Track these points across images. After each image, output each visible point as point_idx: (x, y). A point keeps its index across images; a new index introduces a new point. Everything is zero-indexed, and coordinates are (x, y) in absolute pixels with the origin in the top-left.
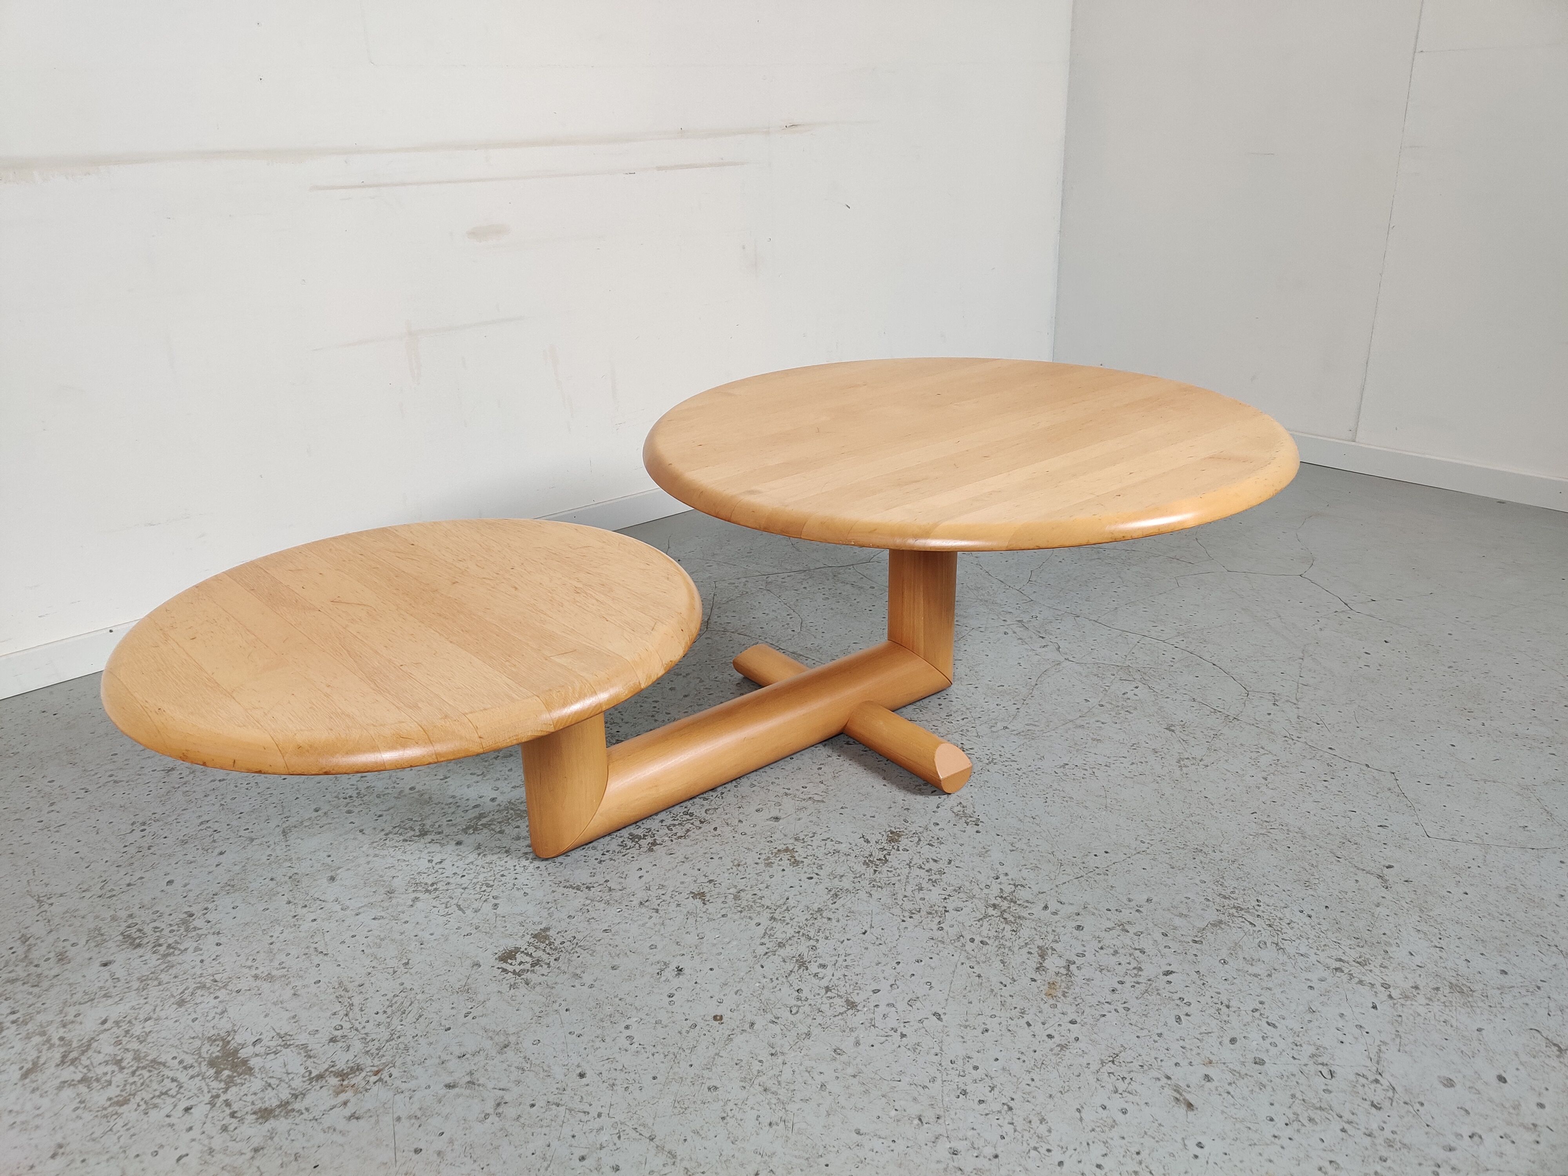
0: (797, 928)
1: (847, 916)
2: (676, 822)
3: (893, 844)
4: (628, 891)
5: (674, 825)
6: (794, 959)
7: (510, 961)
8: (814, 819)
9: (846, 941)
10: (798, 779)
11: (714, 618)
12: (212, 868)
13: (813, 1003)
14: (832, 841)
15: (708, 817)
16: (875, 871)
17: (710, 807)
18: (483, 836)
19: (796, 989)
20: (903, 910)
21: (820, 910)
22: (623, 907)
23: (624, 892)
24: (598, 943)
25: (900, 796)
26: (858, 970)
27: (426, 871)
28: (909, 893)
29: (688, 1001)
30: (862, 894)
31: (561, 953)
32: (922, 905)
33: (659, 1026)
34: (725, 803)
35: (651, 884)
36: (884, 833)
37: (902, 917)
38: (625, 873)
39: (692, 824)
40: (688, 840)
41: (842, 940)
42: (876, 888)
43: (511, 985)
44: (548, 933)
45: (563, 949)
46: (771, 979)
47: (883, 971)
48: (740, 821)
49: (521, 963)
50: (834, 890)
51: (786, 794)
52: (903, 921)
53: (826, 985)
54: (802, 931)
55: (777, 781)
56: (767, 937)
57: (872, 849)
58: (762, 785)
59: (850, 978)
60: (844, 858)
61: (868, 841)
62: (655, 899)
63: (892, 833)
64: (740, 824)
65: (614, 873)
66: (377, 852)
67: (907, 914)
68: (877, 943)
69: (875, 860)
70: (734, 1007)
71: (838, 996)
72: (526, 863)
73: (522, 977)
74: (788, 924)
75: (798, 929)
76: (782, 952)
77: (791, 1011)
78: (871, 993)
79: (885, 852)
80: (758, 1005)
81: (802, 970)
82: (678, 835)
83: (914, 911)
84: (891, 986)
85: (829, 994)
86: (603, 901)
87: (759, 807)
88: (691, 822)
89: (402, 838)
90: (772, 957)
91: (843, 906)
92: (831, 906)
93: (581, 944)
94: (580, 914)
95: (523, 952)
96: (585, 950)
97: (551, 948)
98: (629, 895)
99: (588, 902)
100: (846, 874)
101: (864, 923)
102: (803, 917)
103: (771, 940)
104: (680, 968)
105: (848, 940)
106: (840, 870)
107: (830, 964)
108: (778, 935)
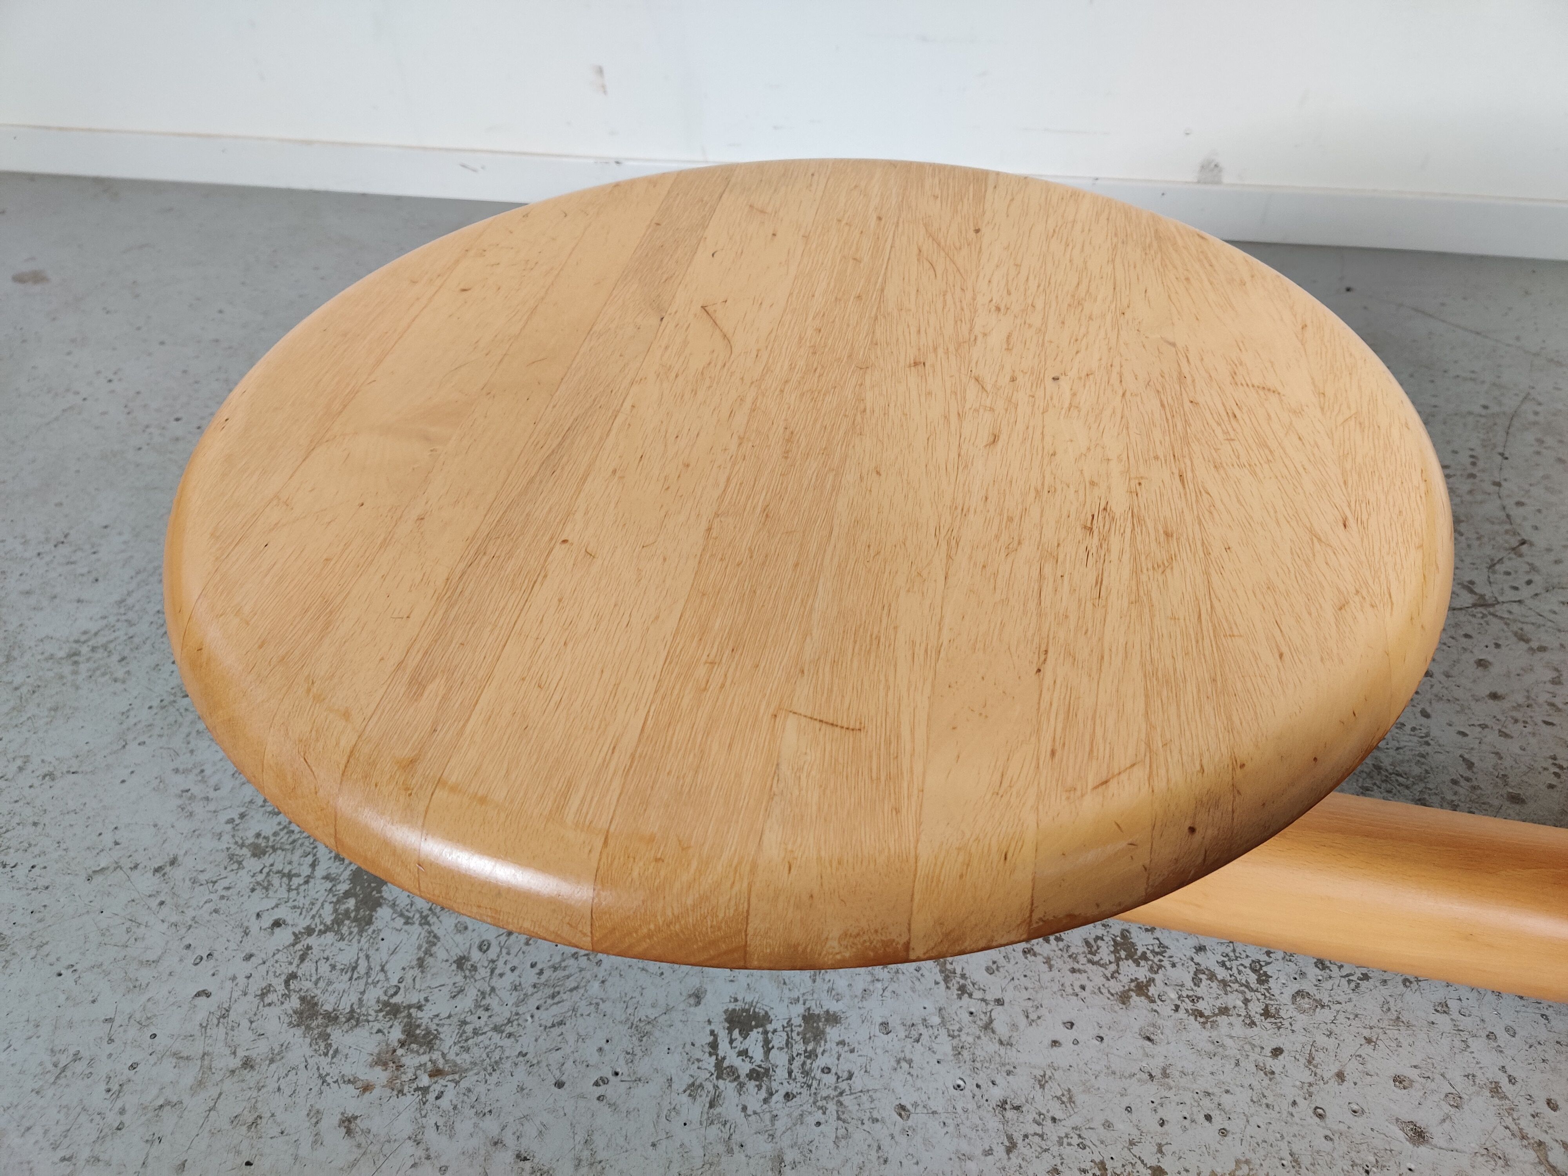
2: (1221, 973)
4: (1011, 1055)
5: (1212, 976)
7: (736, 1034)
10: (1554, 1070)
15: (1288, 1011)
17: (1312, 991)
22: (970, 1086)
23: (1002, 1051)
24: (868, 1125)
31: (804, 1091)
34: (1349, 1007)
35: (1057, 1075)
38: (1043, 1011)
39: (1246, 1001)
40: (1206, 1033)
43: (693, 1084)
44: (828, 1029)
45: (815, 1083)
48: (1340, 1076)
49: (744, 1053)
51: (1496, 1090)
55: (1503, 1037)
58: (1465, 1023)
62: (1030, 1117)
64: (1333, 1083)
65: (1026, 995)
73: (720, 1083)
82: (1201, 1005)
86: (955, 1042)
87: (1413, 1074)
88: (1249, 995)
93: (846, 1100)
94: (902, 1034)
95: (766, 1033)
96: (839, 1118)
97: (804, 1064)
98: (1004, 1065)
99: (936, 1020)
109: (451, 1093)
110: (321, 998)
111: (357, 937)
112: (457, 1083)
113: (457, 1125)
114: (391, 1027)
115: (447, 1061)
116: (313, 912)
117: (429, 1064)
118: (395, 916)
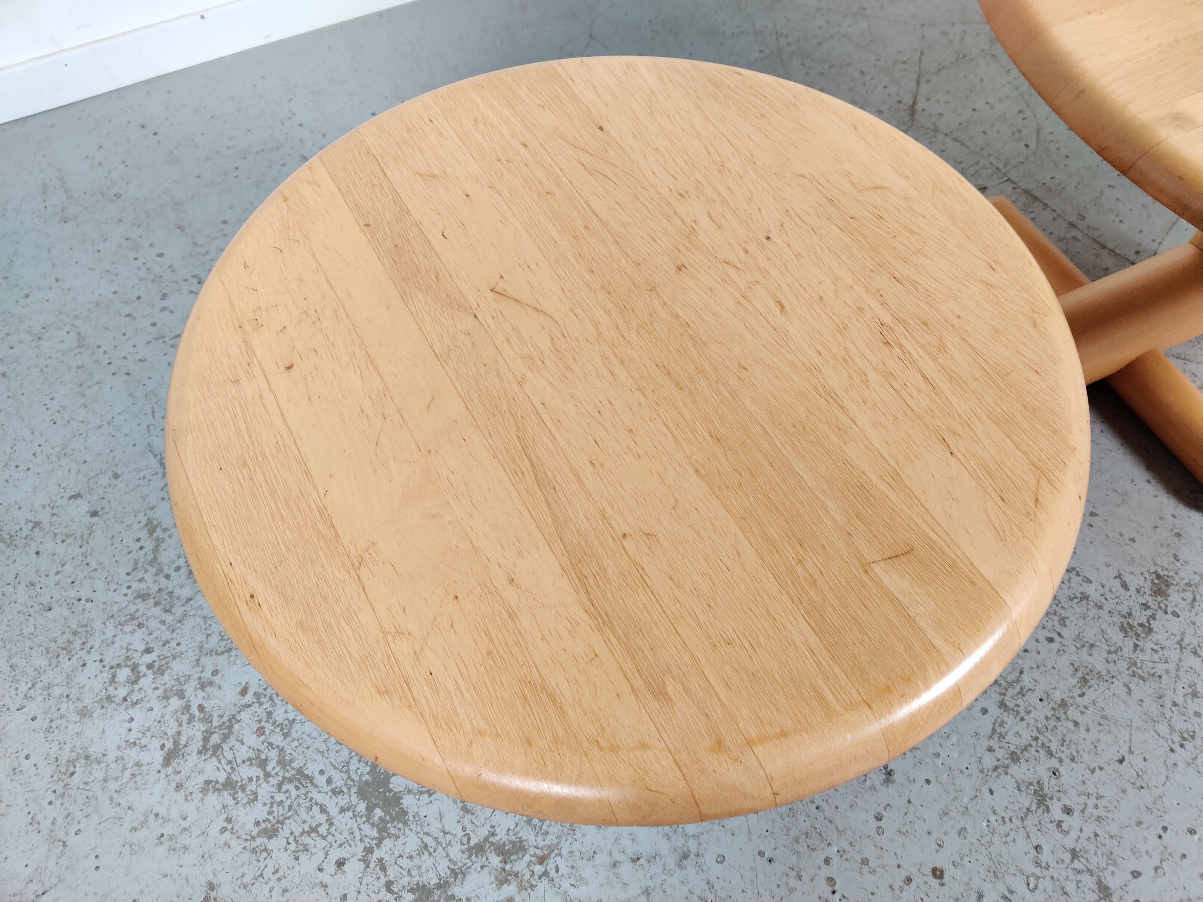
0: (1035, 730)
1: (1100, 724)
3: (1159, 599)
6: (1032, 788)
9: (1097, 770)
11: (921, 103)
13: (1056, 876)
14: (1078, 575)
16: (1136, 646)
19: (1035, 844)
20: (1172, 730)
21: (1063, 704)
26: (1113, 829)
28: (1180, 700)
29: (900, 832)
30: (1118, 687)
32: (1196, 726)
33: (865, 869)
36: (1147, 575)
37: (1170, 742)
41: (1092, 768)
42: (1136, 679)
46: (1003, 818)
47: (1145, 839)
50: (1082, 669)
52: (1172, 750)
53: (1072, 847)
54: (1041, 737)
56: (996, 737)
57: (1131, 603)
59: (1103, 841)
60: (1094, 612)
61: (1125, 586)
63: (1158, 577)
67: (1177, 738)
68: (1138, 784)
69: (1135, 624)
70: (957, 859)
71: (1089, 870)
74: (1022, 719)
75: (1035, 734)
76: (1014, 769)
77: (1028, 884)
78: (1130, 877)
79: (1149, 613)
80: (987, 862)
81: (1041, 810)
83: (1185, 735)
84: (1156, 869)
85: (1077, 864)
90: (1003, 777)
91: (1094, 703)
92: (1079, 700)
100: (1098, 643)
101: (1121, 744)
102: (1041, 712)
103: (1002, 744)
104: (889, 769)
105: (1101, 769)
106: (1090, 635)
107: (1077, 809)
108: (1010, 737)
109: (562, 863)
110: (424, 880)
111: (406, 829)
112: (560, 854)
113: (583, 875)
114: (487, 859)
115: (541, 849)
116: (358, 838)
117: (533, 859)
118: (417, 797)
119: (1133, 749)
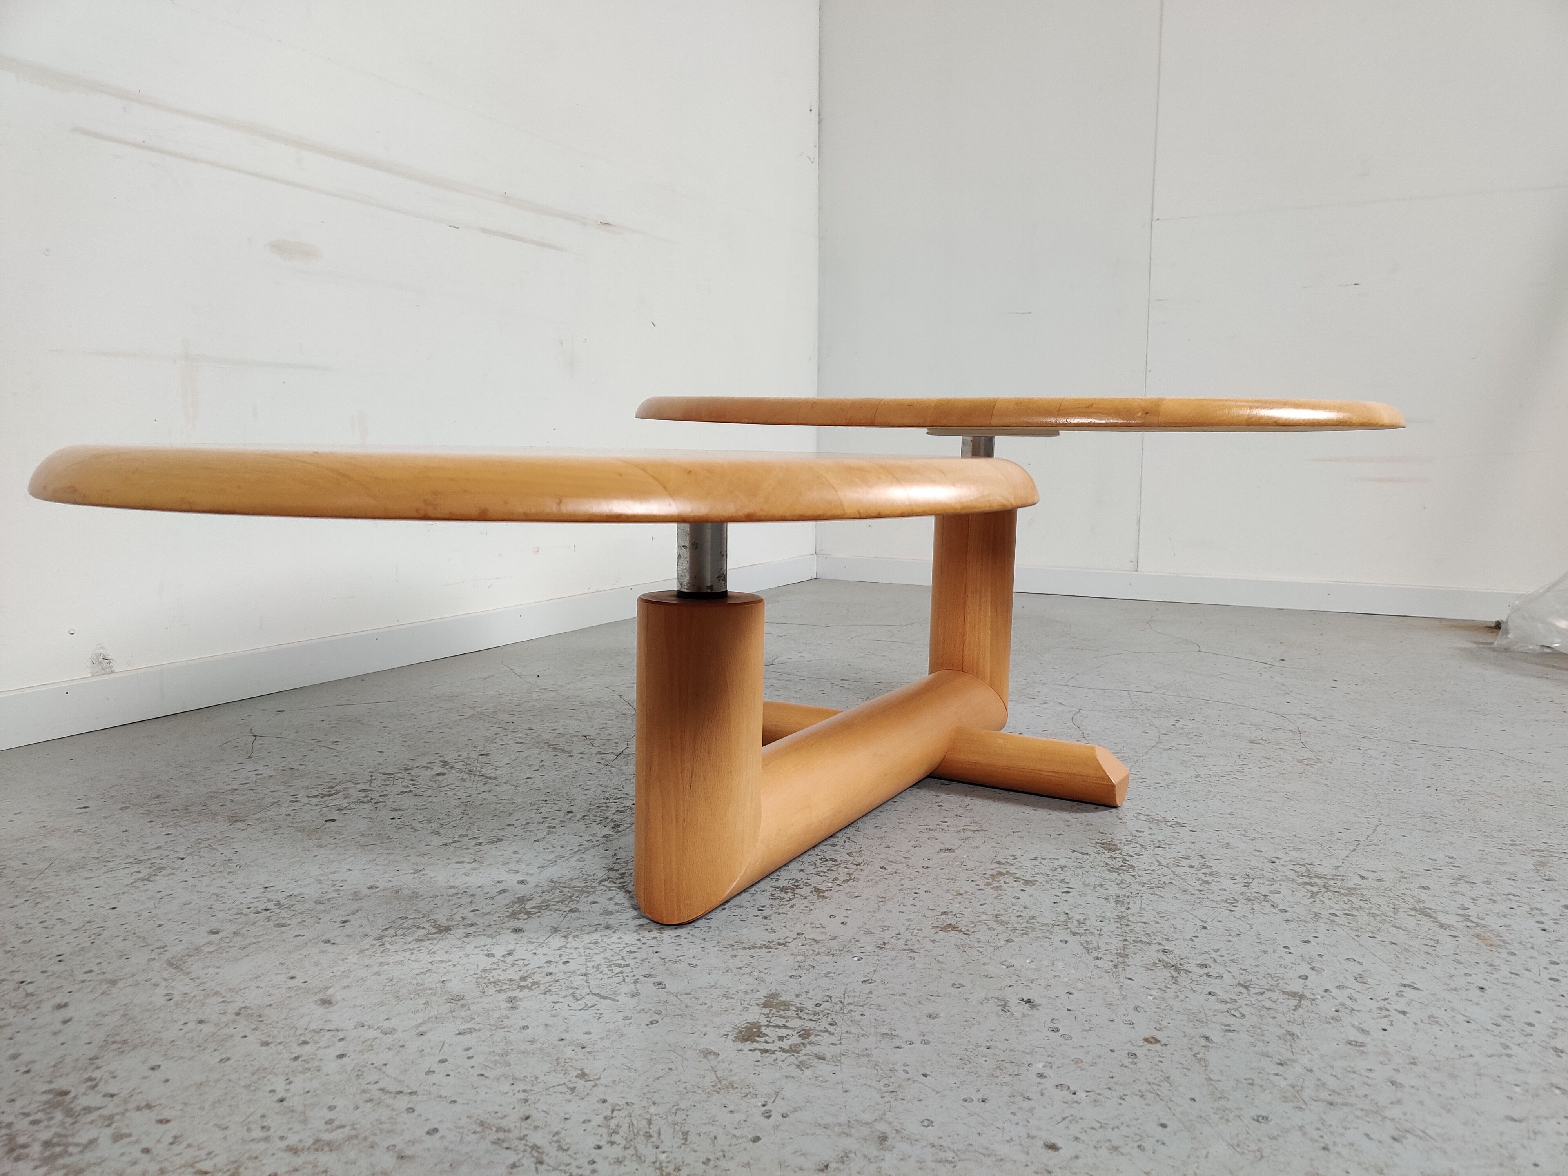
0: (1118, 937)
1: (1162, 917)
2: (823, 869)
3: (1117, 852)
4: (844, 938)
5: (824, 872)
6: (1158, 965)
7: (760, 1039)
8: (994, 844)
9: (1194, 938)
12: (58, 1026)
13: (1248, 1003)
15: (859, 860)
16: (1133, 875)
17: (850, 851)
18: (548, 918)
19: (1206, 993)
20: (1216, 902)
21: (1121, 917)
22: (860, 955)
23: (839, 940)
24: (873, 996)
25: (1066, 816)
26: (1250, 962)
27: (495, 966)
28: (1200, 888)
29: (1086, 1030)
30: (1146, 896)
31: (830, 1017)
33: (1084, 1065)
34: (864, 846)
35: (866, 927)
36: (1093, 845)
37: (1224, 908)
38: (816, 923)
39: (846, 867)
40: (861, 882)
41: (1188, 939)
42: (1155, 889)
43: (798, 1065)
44: (781, 999)
45: (827, 1012)
46: (1160, 989)
47: (1282, 958)
48: (905, 858)
49: (781, 1038)
50: (1110, 897)
51: (931, 830)
52: (1232, 911)
53: (1236, 983)
54: (1128, 938)
55: (903, 821)
56: (1093, 951)
57: (1099, 859)
58: (890, 826)
59: (1254, 971)
60: (1079, 870)
61: (1086, 854)
62: (893, 941)
63: (1101, 844)
64: (909, 860)
65: (800, 925)
66: (382, 960)
67: (1227, 905)
68: (1234, 934)
69: (1117, 867)
70: (1156, 1026)
71: (1267, 990)
72: (655, 934)
73: (803, 1052)
74: (1100, 935)
75: (1121, 938)
76: (1131, 961)
77: (1235, 1016)
78: (1301, 980)
79: (1119, 859)
80: (1183, 1017)
81: (1183, 974)
82: (841, 879)
83: (1230, 901)
84: (1313, 969)
85: (1254, 990)
86: (822, 954)
87: (912, 843)
88: (842, 866)
89: (410, 939)
90: (1128, 968)
91: (1142, 909)
92: (1130, 912)
93: (847, 1001)
94: (805, 971)
95: (768, 1026)
96: (862, 1006)
97: (807, 1014)
98: (850, 941)
99: (800, 958)
100: (1103, 883)
101: (1191, 920)
102: (1110, 927)
103: (1103, 953)
104: (1025, 999)
105: (1196, 937)
106: (1091, 881)
107: (1210, 962)
108: (1103, 947)
119: (1204, 920)
